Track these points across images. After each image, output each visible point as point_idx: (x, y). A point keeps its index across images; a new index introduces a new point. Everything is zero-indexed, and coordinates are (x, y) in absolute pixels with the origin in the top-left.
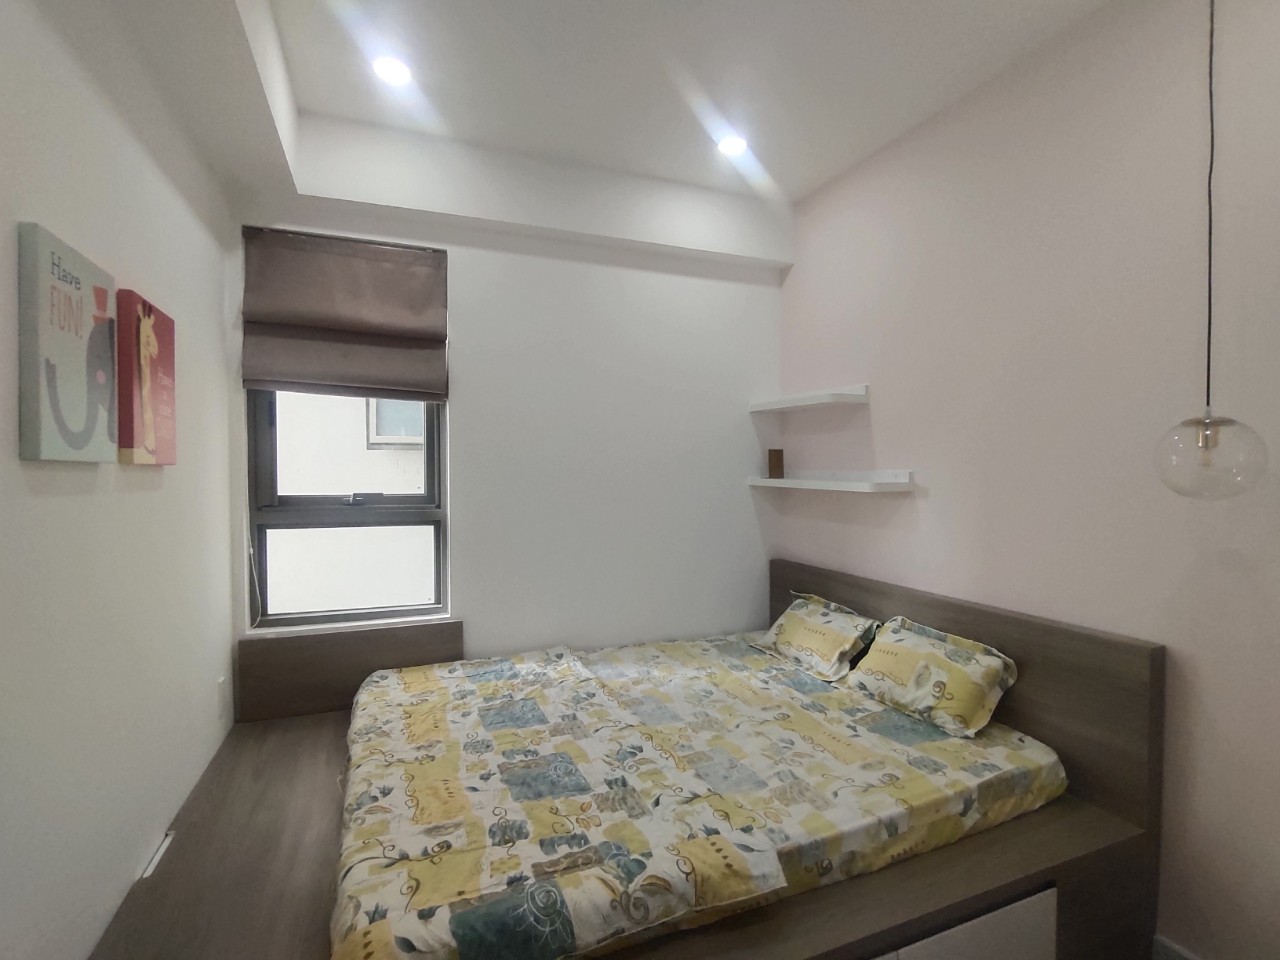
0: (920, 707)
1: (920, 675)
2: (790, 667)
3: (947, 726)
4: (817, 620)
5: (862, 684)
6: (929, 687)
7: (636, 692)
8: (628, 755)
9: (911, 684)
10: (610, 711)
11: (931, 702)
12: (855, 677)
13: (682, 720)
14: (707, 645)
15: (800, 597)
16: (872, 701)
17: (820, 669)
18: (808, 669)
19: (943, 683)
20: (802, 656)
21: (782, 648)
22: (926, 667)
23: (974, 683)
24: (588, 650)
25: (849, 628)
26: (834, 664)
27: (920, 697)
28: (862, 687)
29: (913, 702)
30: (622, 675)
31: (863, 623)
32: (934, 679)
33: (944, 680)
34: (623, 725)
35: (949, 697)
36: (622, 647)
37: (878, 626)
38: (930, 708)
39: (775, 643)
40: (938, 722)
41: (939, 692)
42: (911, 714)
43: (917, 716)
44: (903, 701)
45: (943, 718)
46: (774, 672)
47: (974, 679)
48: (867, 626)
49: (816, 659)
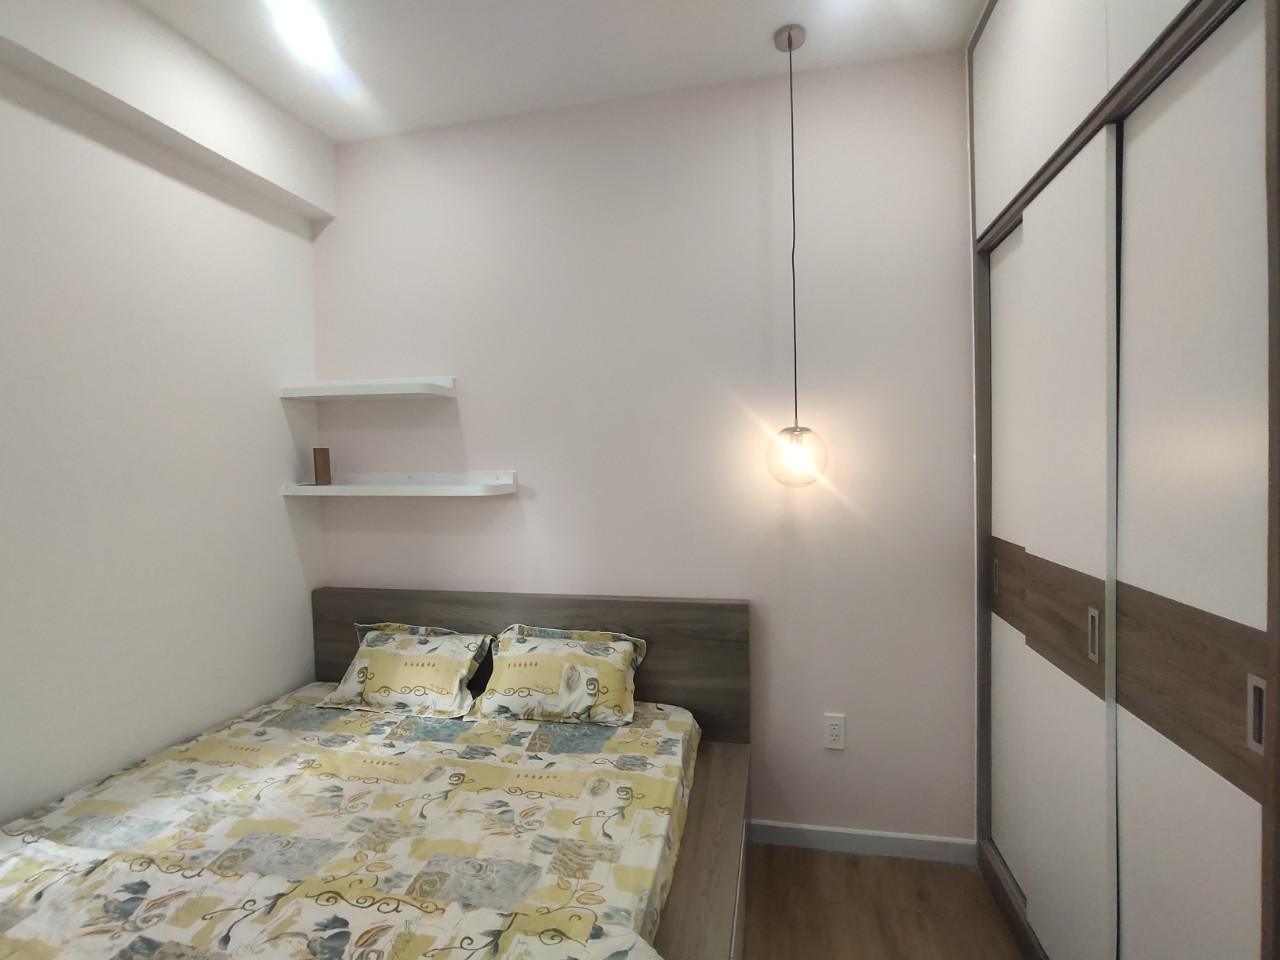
0: (578, 711)
1: (569, 679)
2: (399, 717)
3: (609, 719)
4: (416, 651)
5: (503, 707)
6: (582, 689)
7: (218, 838)
8: (335, 944)
9: (562, 689)
10: (208, 893)
11: (589, 701)
12: (488, 702)
13: (343, 844)
14: (256, 727)
15: (372, 629)
16: (519, 721)
17: (439, 708)
18: (421, 712)
19: (594, 679)
20: (410, 699)
21: (372, 696)
22: (573, 668)
23: (619, 670)
24: (31, 814)
25: (460, 651)
26: (457, 695)
27: (578, 700)
28: (503, 710)
29: (569, 707)
30: (155, 827)
31: (474, 641)
32: (585, 678)
33: (595, 677)
34: (262, 904)
35: (605, 690)
36: (103, 782)
37: (492, 641)
38: (589, 708)
39: (361, 694)
40: (599, 718)
41: (594, 689)
42: (566, 721)
43: (574, 720)
44: (557, 710)
45: (603, 713)
46: (388, 730)
47: (618, 667)
48: (479, 643)
49: (431, 698)
